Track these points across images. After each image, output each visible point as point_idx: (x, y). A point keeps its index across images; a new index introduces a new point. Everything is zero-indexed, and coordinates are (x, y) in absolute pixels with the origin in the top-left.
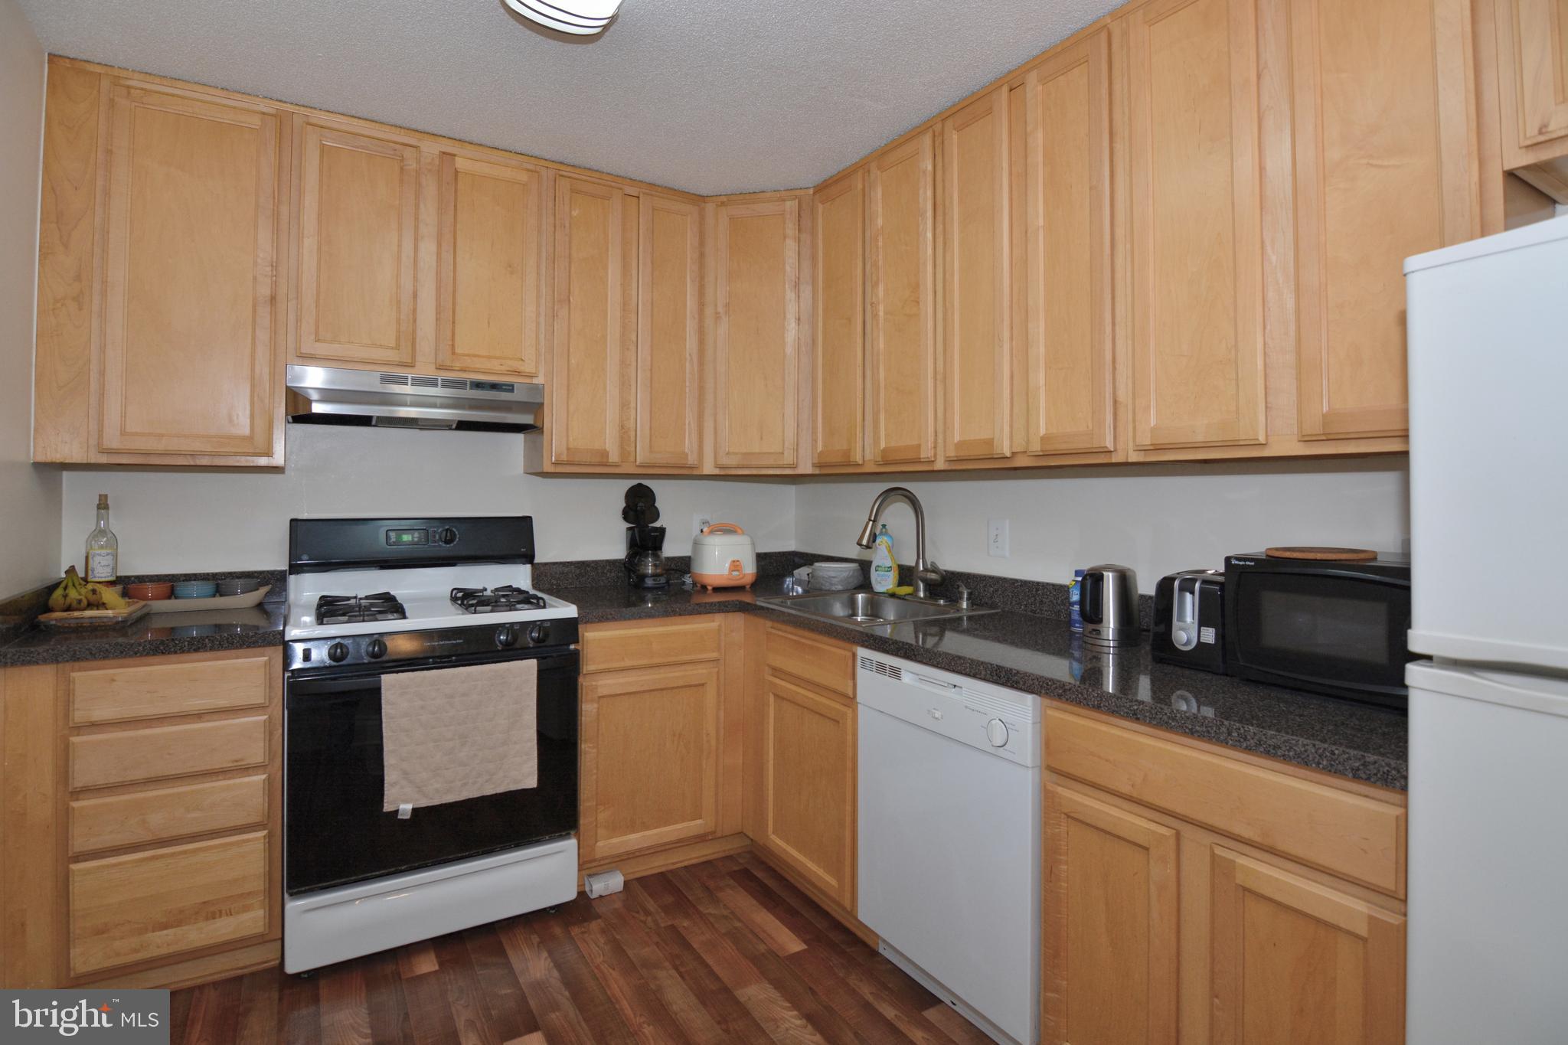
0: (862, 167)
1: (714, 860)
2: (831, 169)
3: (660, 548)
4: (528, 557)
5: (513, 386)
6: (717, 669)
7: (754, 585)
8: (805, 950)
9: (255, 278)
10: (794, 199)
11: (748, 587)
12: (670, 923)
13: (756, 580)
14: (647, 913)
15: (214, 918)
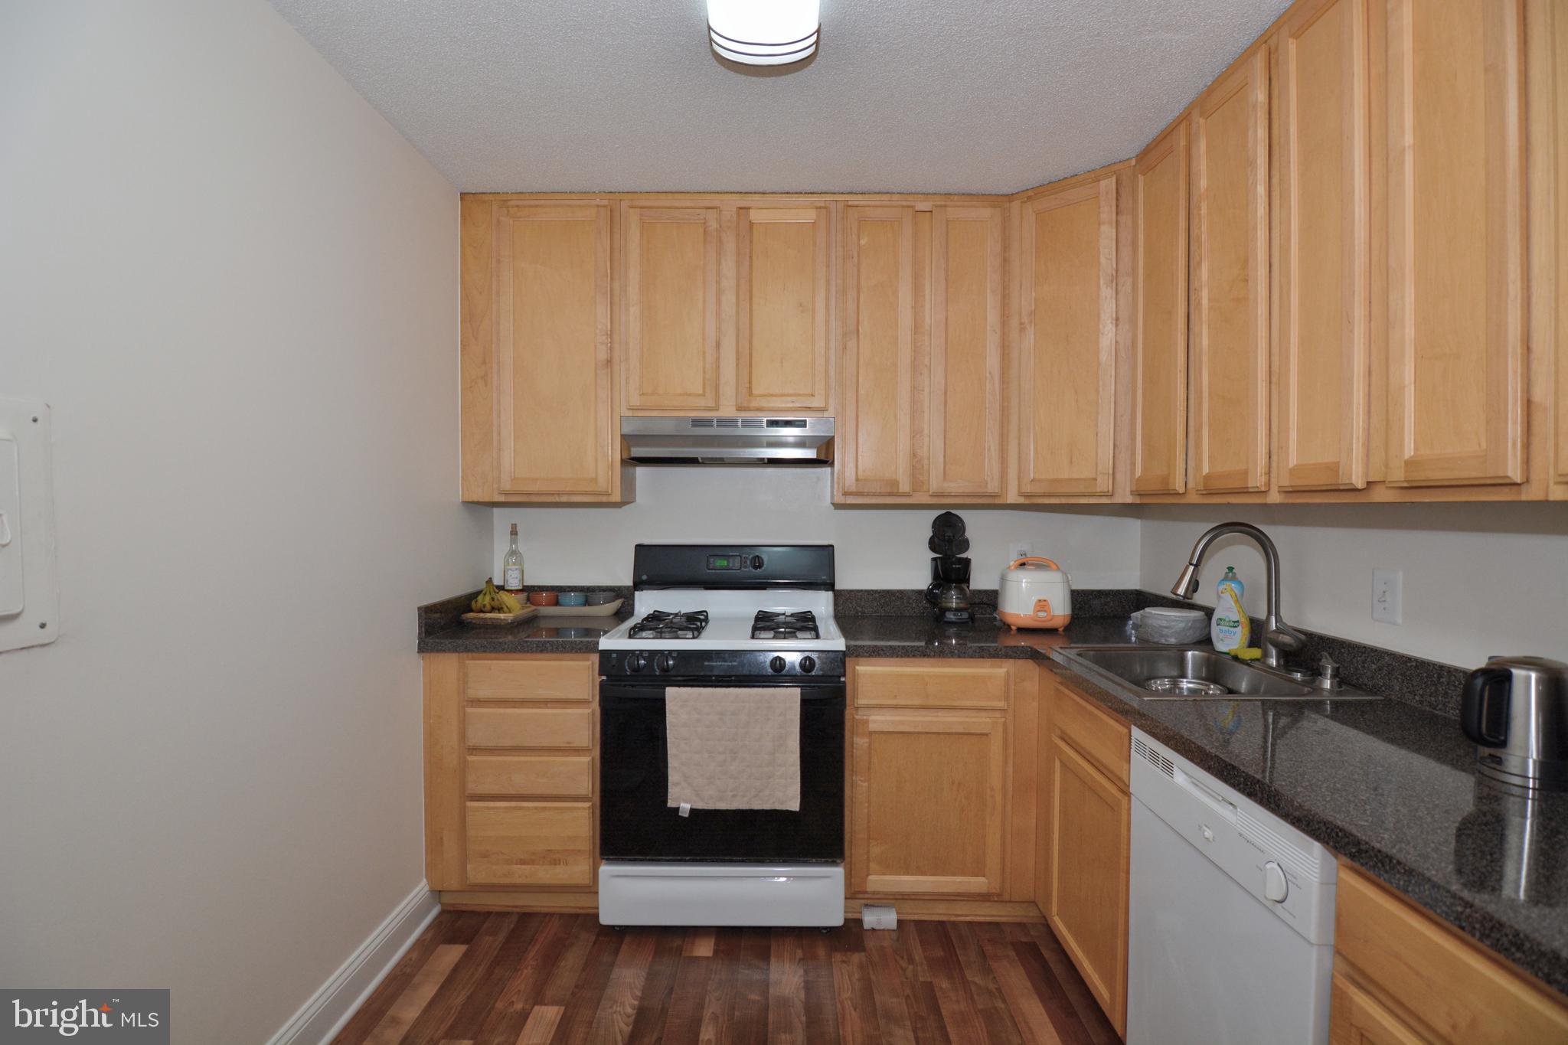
0: (1184, 119)
1: (1003, 923)
3: (967, 581)
4: (830, 586)
5: (806, 421)
6: (1003, 720)
7: (1067, 628)
10: (1111, 176)
11: (1061, 629)
12: (928, 979)
13: (1070, 623)
14: (911, 961)
15: (555, 864)
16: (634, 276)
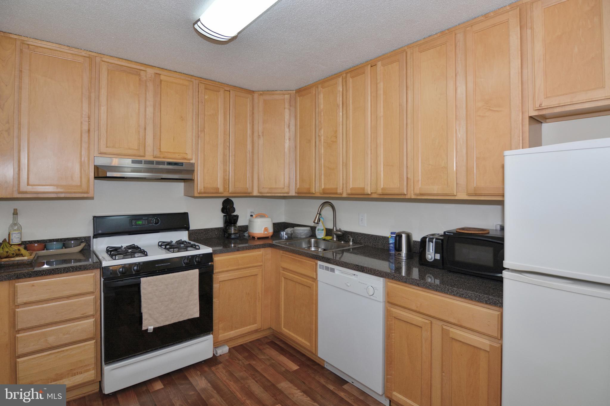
0: (315, 85)
1: (261, 338)
2: (303, 85)
3: (237, 223)
4: (187, 228)
5: (183, 164)
6: (261, 269)
7: (272, 236)
8: (299, 368)
9: (82, 123)
10: (288, 94)
11: (270, 237)
12: (248, 363)
14: (239, 360)
15: (75, 375)
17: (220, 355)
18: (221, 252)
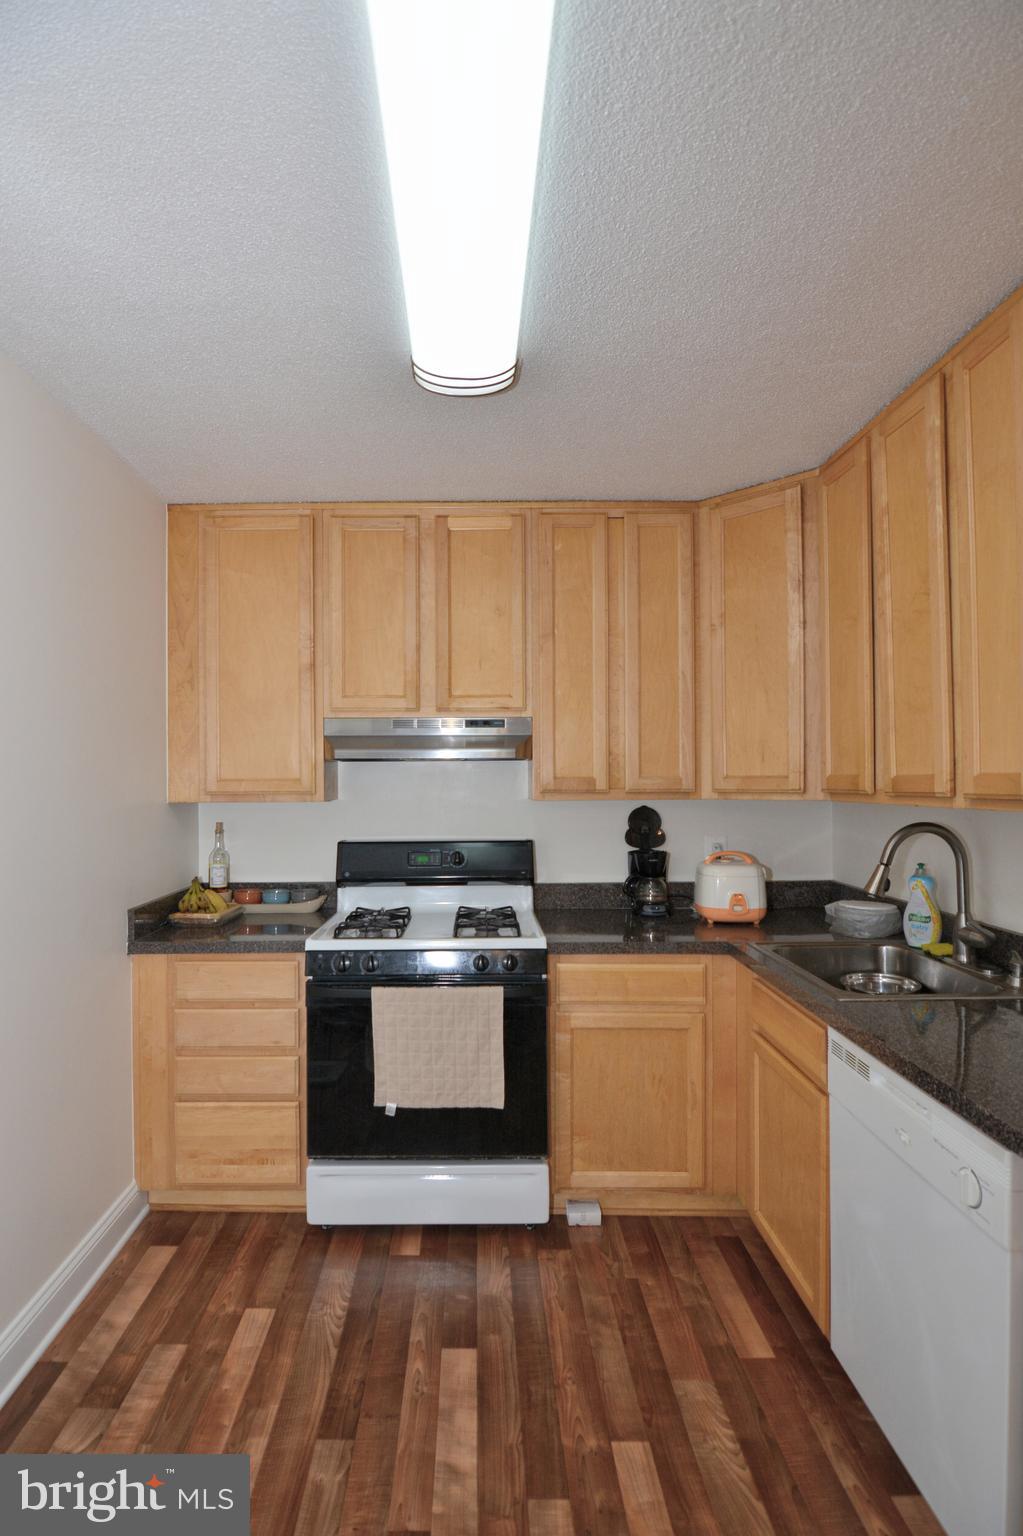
0: (864, 437)
2: (834, 445)
3: (664, 874)
4: (528, 878)
5: (503, 721)
6: (702, 1015)
7: (763, 922)
8: (771, 1360)
9: (299, 651)
10: (796, 485)
11: (756, 923)
12: (634, 1277)
13: (765, 917)
14: (616, 1257)
15: (263, 1164)
16: (336, 582)
17: (578, 1226)
18: (575, 949)
